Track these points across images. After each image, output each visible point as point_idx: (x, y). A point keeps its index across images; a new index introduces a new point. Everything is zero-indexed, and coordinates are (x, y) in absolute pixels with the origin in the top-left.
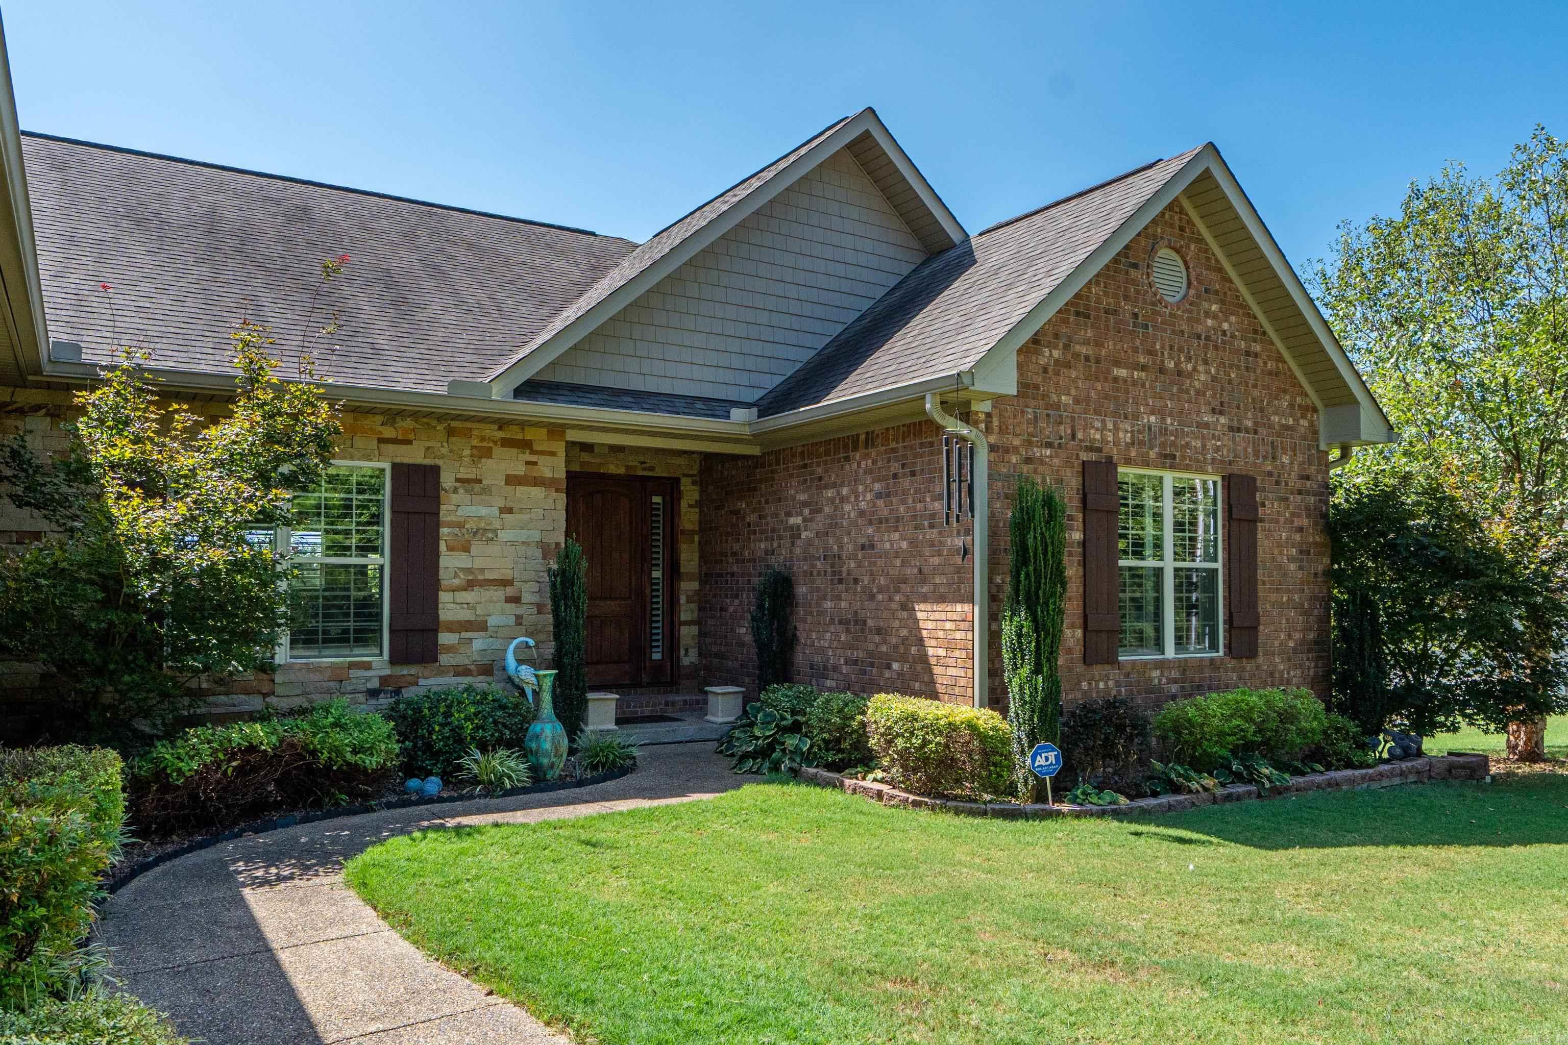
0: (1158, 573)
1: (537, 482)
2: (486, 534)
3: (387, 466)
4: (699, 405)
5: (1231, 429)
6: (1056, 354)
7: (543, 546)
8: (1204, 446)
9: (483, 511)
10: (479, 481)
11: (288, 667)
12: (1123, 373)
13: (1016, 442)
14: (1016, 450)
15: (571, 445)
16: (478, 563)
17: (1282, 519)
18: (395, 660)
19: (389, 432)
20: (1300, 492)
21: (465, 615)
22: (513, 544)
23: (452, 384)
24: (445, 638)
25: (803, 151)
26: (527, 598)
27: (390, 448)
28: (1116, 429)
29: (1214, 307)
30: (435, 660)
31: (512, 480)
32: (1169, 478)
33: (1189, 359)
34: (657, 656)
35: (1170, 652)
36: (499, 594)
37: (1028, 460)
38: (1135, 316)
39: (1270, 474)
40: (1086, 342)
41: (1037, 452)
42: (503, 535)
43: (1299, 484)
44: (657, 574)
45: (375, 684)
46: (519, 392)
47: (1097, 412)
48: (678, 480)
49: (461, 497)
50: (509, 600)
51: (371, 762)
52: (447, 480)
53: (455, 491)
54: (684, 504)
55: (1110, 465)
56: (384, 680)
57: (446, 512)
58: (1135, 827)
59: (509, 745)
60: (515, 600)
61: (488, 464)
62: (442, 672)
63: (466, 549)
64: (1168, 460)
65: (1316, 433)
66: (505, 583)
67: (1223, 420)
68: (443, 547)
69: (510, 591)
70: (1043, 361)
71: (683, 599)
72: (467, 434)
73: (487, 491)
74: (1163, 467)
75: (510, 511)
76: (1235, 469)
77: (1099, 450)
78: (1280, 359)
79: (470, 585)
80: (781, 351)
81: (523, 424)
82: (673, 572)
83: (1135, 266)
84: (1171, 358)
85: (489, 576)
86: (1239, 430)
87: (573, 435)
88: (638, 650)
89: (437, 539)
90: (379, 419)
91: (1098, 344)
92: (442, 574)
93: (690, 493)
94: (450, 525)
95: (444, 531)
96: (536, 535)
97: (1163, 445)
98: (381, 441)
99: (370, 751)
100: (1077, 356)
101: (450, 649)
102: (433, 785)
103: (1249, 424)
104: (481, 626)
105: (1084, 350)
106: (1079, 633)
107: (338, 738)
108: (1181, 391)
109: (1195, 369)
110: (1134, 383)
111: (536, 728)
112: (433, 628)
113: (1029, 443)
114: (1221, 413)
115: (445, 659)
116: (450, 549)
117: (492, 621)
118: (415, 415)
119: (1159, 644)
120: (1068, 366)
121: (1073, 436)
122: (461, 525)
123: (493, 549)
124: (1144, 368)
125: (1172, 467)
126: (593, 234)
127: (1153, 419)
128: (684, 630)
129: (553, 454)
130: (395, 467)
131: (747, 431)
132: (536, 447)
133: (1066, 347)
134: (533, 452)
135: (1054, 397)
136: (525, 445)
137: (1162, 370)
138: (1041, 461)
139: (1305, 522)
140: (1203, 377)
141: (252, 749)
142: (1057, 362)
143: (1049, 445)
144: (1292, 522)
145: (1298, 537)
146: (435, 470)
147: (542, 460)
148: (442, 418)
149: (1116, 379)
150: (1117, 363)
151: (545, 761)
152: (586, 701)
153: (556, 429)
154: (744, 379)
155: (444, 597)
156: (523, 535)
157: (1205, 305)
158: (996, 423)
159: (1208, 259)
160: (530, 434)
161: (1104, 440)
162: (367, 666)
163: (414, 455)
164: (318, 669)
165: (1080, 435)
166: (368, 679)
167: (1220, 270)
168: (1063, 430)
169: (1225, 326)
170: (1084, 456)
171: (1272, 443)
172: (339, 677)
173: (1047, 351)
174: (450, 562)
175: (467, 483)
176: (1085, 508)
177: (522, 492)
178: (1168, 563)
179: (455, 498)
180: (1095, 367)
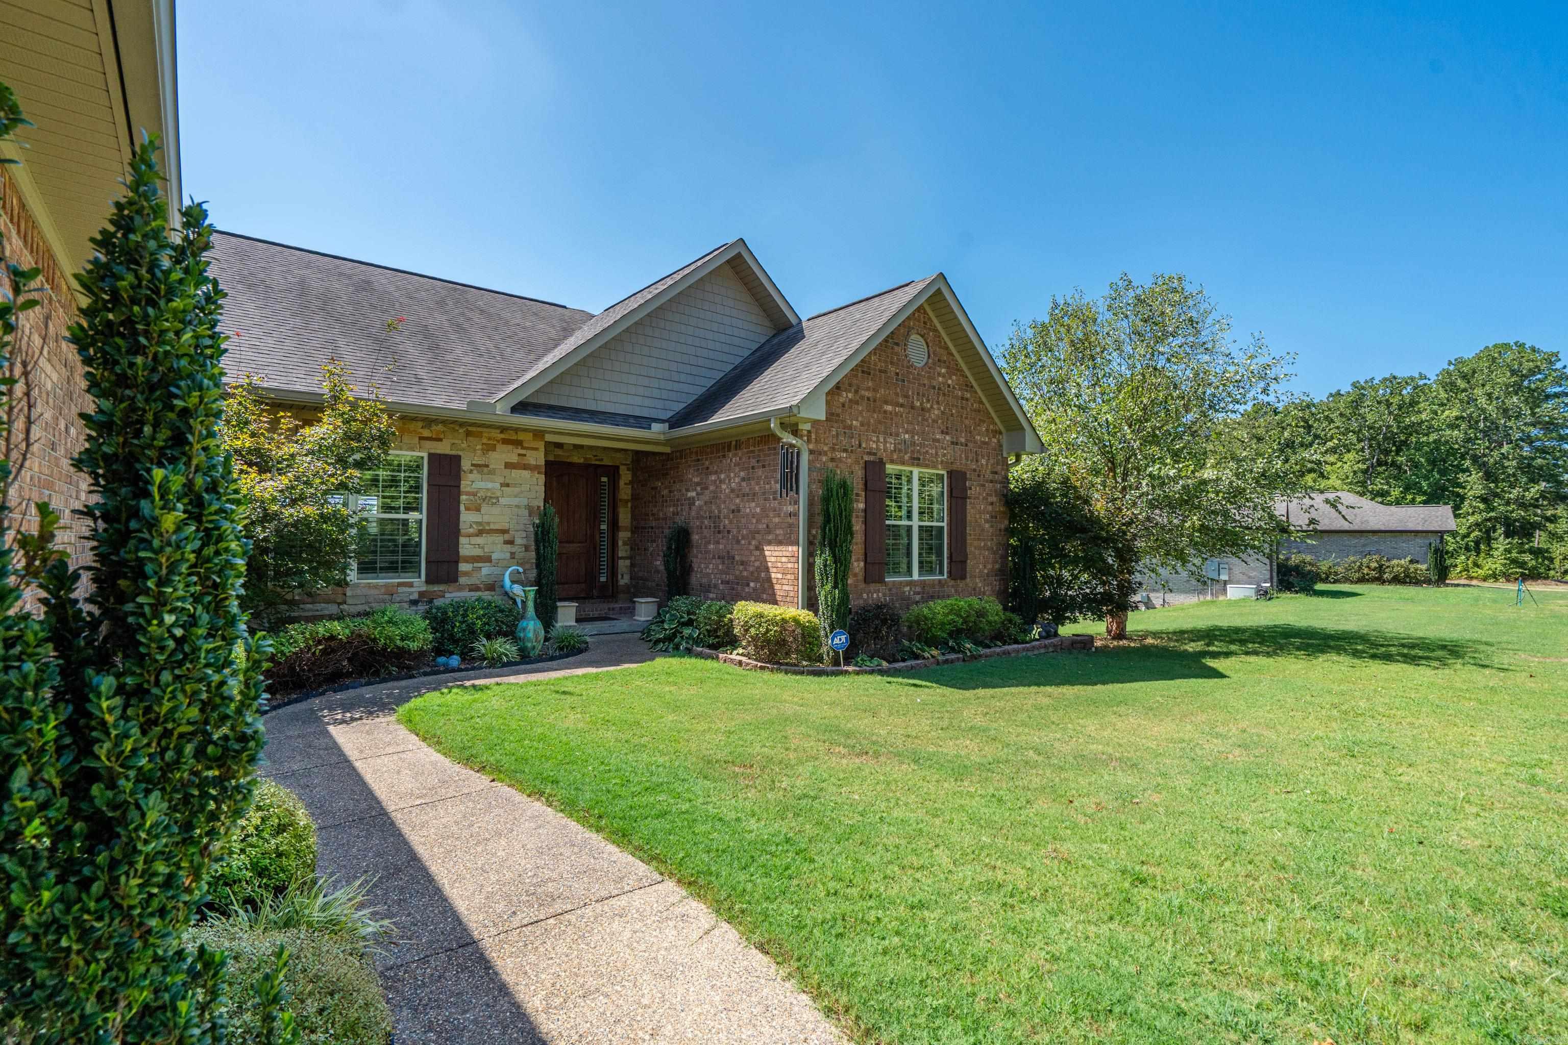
0: (909, 529)
1: (525, 467)
2: (491, 500)
3: (425, 455)
4: (632, 420)
5: (952, 443)
6: (850, 395)
7: (529, 508)
8: (937, 454)
9: (490, 485)
10: (487, 466)
11: (357, 585)
12: (889, 408)
13: (826, 449)
14: (825, 453)
15: (548, 444)
16: (486, 519)
17: (981, 498)
18: (428, 581)
19: (426, 433)
20: (991, 482)
21: (477, 552)
22: (510, 506)
23: (469, 403)
24: (463, 567)
25: (699, 263)
26: (518, 541)
27: (428, 444)
28: (885, 442)
29: (943, 371)
30: (455, 580)
31: (508, 466)
32: (916, 471)
33: (928, 401)
34: (603, 579)
35: (916, 576)
36: (500, 539)
37: (832, 460)
38: (897, 374)
39: (975, 470)
40: (868, 389)
41: (838, 455)
42: (503, 501)
43: (991, 477)
44: (604, 527)
45: (415, 596)
46: (514, 410)
47: (874, 432)
48: (617, 468)
49: (475, 476)
50: (507, 542)
51: (414, 646)
52: (466, 464)
53: (471, 472)
54: (622, 483)
55: (881, 463)
56: (421, 594)
57: (465, 485)
58: (889, 679)
59: (505, 635)
60: (511, 542)
61: (493, 455)
62: (461, 588)
63: (478, 509)
64: (916, 461)
65: (1001, 446)
66: (504, 532)
67: (948, 438)
68: (462, 508)
69: (507, 537)
70: (841, 400)
71: (620, 543)
72: (479, 435)
73: (492, 472)
74: (913, 465)
75: (508, 485)
76: (954, 467)
77: (875, 454)
78: (981, 402)
79: (480, 533)
80: (686, 388)
81: (517, 430)
82: (614, 526)
83: (897, 344)
84: (918, 400)
85: (492, 527)
86: (957, 444)
87: (549, 438)
88: (591, 576)
89: (459, 502)
90: (420, 424)
91: (875, 390)
92: (462, 526)
93: (625, 476)
94: (468, 494)
95: (463, 498)
96: (525, 502)
97: (913, 452)
98: (421, 438)
99: (413, 639)
100: (862, 397)
101: (466, 574)
102: (455, 661)
103: (963, 440)
104: (488, 559)
105: (867, 394)
106: (862, 564)
107: (391, 630)
108: (923, 420)
109: (931, 407)
110: (896, 414)
111: (523, 623)
112: (455, 560)
113: (833, 449)
114: (947, 433)
115: (462, 580)
116: (467, 509)
117: (494, 556)
118: (444, 422)
119: (909, 572)
120: (857, 403)
121: (860, 446)
122: (474, 494)
123: (495, 510)
124: (902, 406)
125: (918, 465)
126: (564, 307)
127: (907, 436)
128: (621, 563)
129: (536, 449)
130: (431, 456)
131: (662, 437)
132: (526, 445)
133: (856, 392)
134: (523, 448)
135: (849, 422)
136: (518, 443)
137: (913, 407)
138: (840, 460)
139: (993, 499)
140: (936, 412)
141: (332, 638)
142: (851, 401)
143: (845, 451)
144: (987, 499)
145: (990, 508)
146: (458, 458)
147: (529, 453)
148: (462, 425)
149: (885, 412)
150: (886, 403)
151: (529, 645)
152: (557, 607)
153: (538, 434)
154: (660, 404)
155: (463, 540)
156: (516, 501)
157: (938, 369)
158: (813, 436)
159: (942, 341)
160: (521, 436)
161: (878, 448)
162: (411, 585)
163: (443, 448)
164: (376, 587)
165: (864, 445)
166: (411, 593)
167: (947, 348)
168: (855, 442)
169: (950, 382)
170: (866, 458)
171: (976, 452)
172: (391, 592)
173: (844, 394)
174: (467, 518)
175: (479, 467)
176: (866, 489)
177: (515, 473)
178: (915, 523)
179: (471, 476)
180: (873, 404)
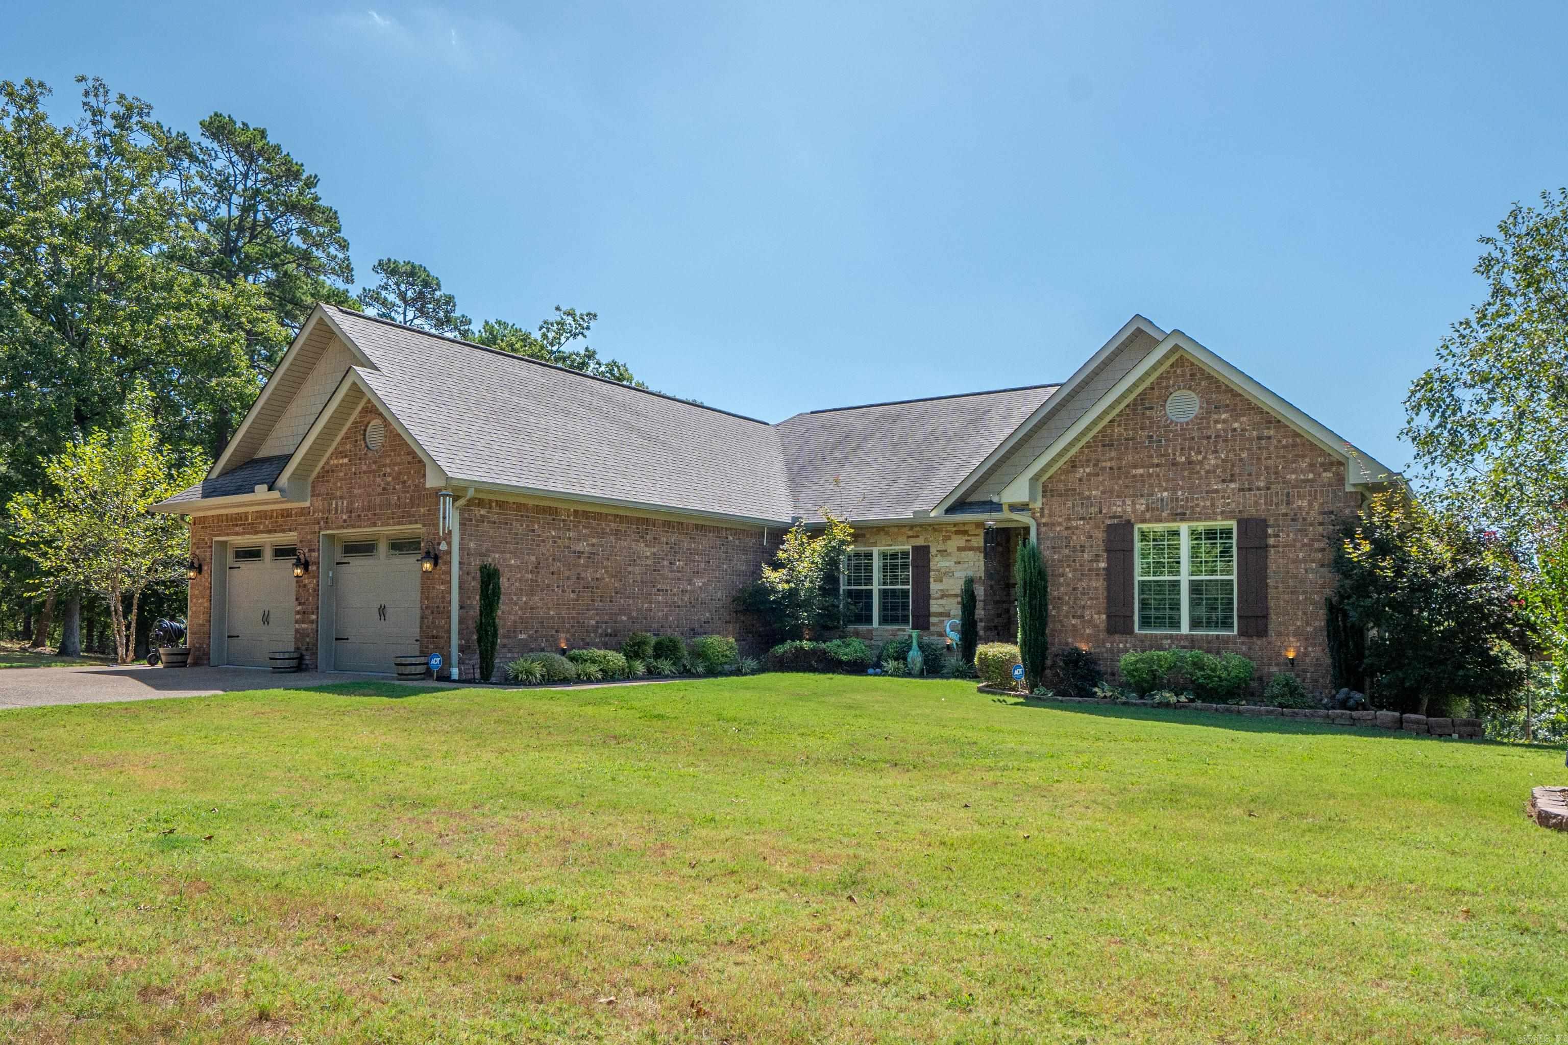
0: (1176, 585)
1: (971, 549)
2: (949, 574)
3: (911, 547)
5: (1244, 489)
6: (1088, 470)
7: (973, 578)
8: (1213, 505)
9: (947, 564)
10: (946, 551)
11: (877, 629)
12: (1141, 471)
13: (1060, 520)
14: (1060, 524)
15: (986, 531)
16: (945, 587)
17: (1298, 544)
18: (914, 628)
19: (910, 533)
20: (1321, 524)
21: (941, 610)
22: (960, 578)
23: (914, 513)
24: (933, 620)
27: (912, 540)
28: (1134, 503)
29: (1223, 416)
30: (928, 628)
31: (960, 549)
32: (1184, 528)
35: (1185, 629)
37: (1067, 528)
38: (1152, 437)
39: (1286, 515)
40: (1111, 459)
41: (1074, 523)
42: (956, 574)
43: (1320, 518)
47: (1118, 496)
49: (939, 558)
52: (933, 551)
53: (936, 556)
55: (1128, 525)
57: (932, 565)
61: (949, 542)
62: (932, 634)
63: (941, 581)
64: (1182, 516)
66: (957, 596)
67: (1233, 485)
68: (932, 580)
69: (959, 599)
70: (1078, 476)
72: (940, 531)
73: (949, 554)
74: (1175, 520)
75: (959, 563)
76: (1245, 515)
77: (1121, 517)
79: (942, 597)
81: (964, 524)
83: (1151, 408)
84: (1181, 455)
85: (950, 592)
86: (1250, 489)
87: (986, 526)
89: (929, 577)
90: (907, 528)
91: (1119, 459)
92: (931, 592)
94: (934, 570)
95: (932, 573)
98: (909, 537)
101: (934, 625)
103: (1262, 484)
104: (947, 615)
105: (1109, 464)
106: (1104, 617)
108: (1191, 473)
109: (1205, 458)
110: (1150, 475)
112: (928, 614)
113: (1069, 519)
114: (1231, 481)
115: (932, 628)
116: (934, 581)
117: (952, 613)
119: (1176, 624)
121: (1101, 512)
122: (938, 571)
123: (951, 581)
124: (1157, 465)
125: (1182, 520)
127: (1165, 494)
129: (978, 535)
130: (914, 548)
132: (970, 533)
133: (1096, 465)
134: (969, 536)
135: (1087, 493)
136: (965, 532)
137: (1175, 464)
138: (1077, 528)
140: (1213, 462)
142: (1088, 475)
143: (1083, 519)
144: (1311, 545)
145: (1320, 555)
146: (928, 547)
147: (973, 538)
148: (930, 525)
149: (1134, 476)
150: (1137, 467)
153: (980, 525)
155: (932, 602)
156: (964, 574)
157: (1215, 417)
158: (1046, 511)
159: (1218, 387)
160: (967, 528)
161: (1125, 512)
162: (904, 630)
163: (920, 542)
164: (887, 630)
165: (1106, 511)
167: (1229, 393)
168: (1094, 510)
169: (1236, 425)
170: (1108, 522)
171: (1288, 494)
172: (894, 634)
173: (1081, 470)
174: (934, 587)
175: (943, 552)
176: (1108, 551)
177: (964, 554)
178: (1185, 577)
179: (937, 559)
180: (1118, 472)
